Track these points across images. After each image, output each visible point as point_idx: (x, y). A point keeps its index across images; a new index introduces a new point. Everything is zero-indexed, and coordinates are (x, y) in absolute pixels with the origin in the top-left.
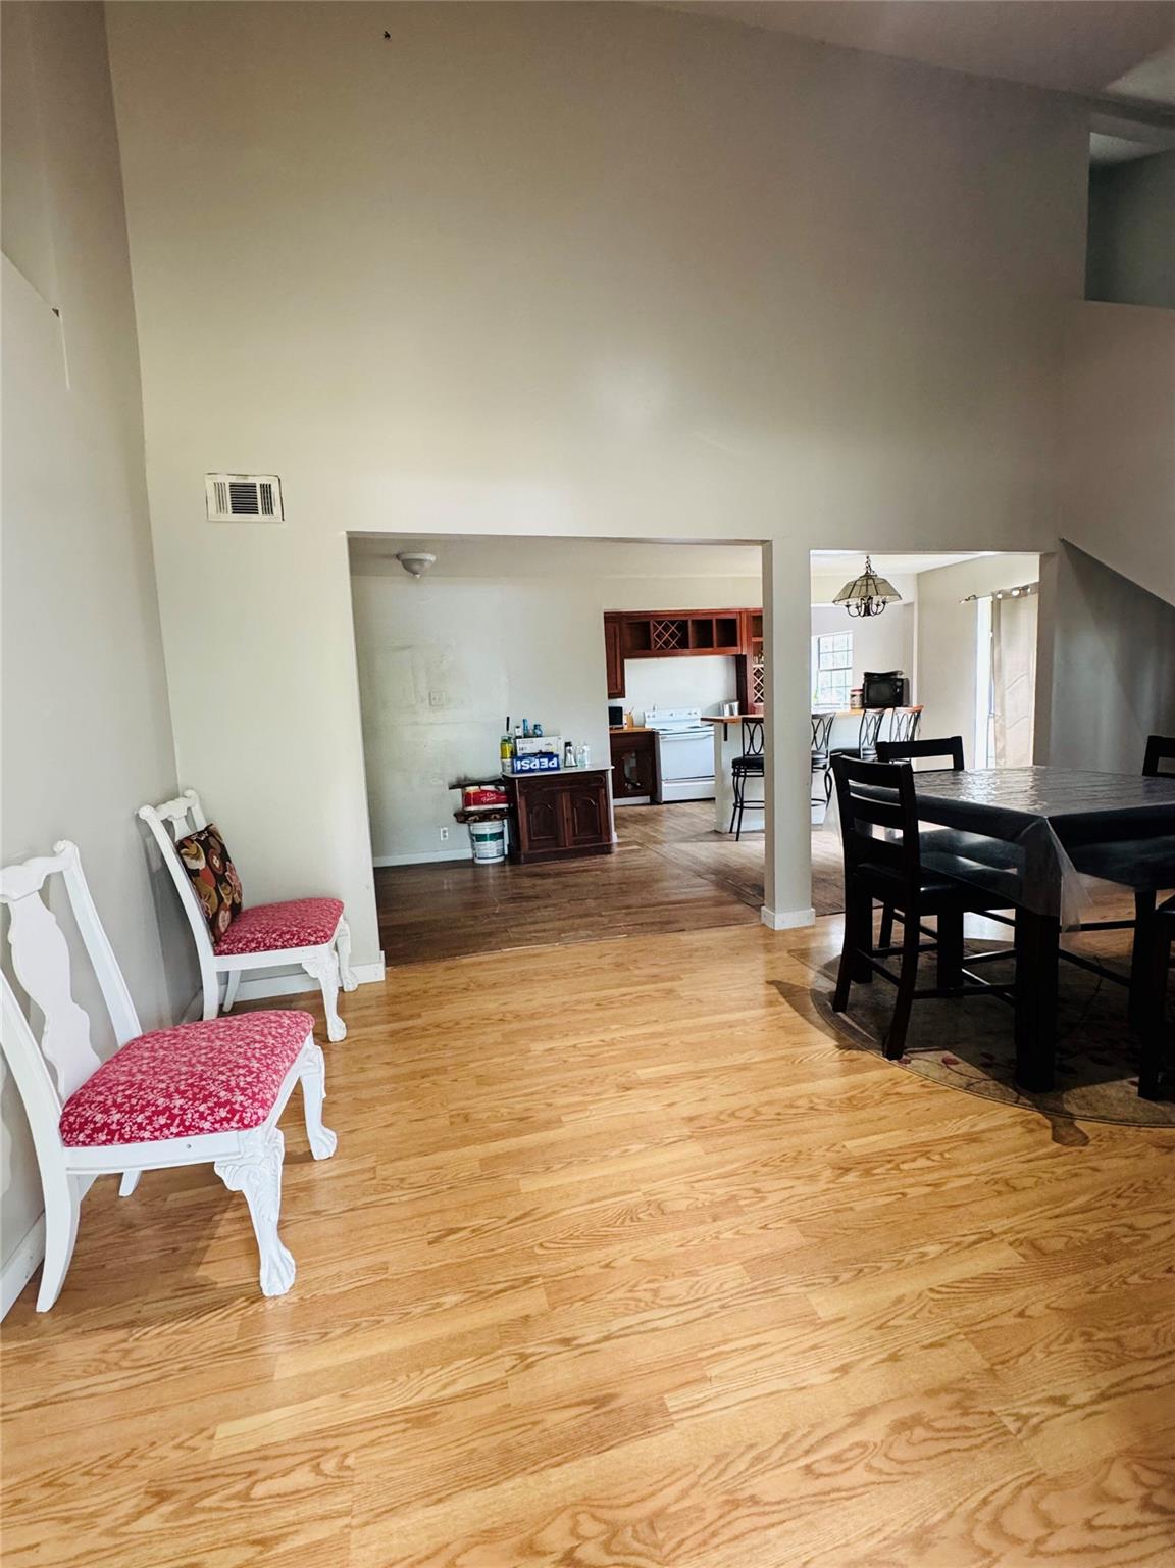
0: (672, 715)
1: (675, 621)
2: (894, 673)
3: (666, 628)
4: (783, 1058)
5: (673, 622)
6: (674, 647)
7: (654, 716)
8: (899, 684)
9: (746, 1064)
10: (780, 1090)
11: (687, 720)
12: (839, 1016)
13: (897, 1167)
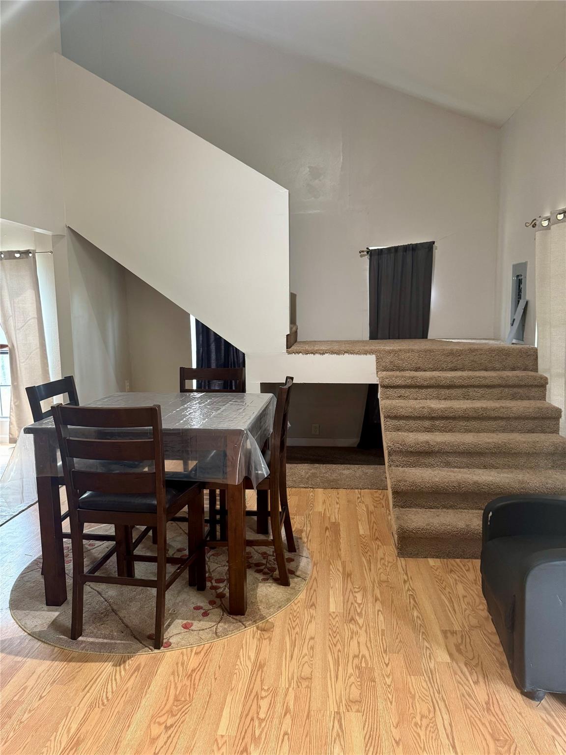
4: (92, 707)
9: (72, 738)
10: (129, 735)
12: (82, 642)
13: (261, 721)
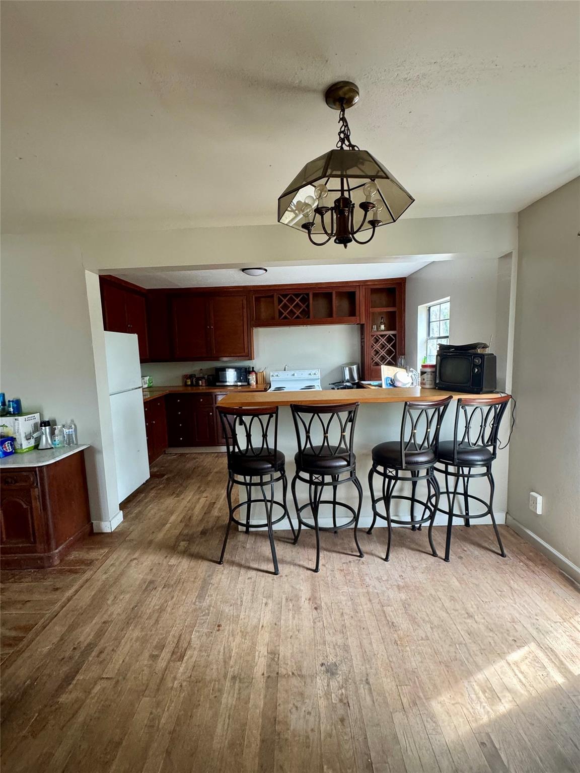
0: (293, 375)
1: (300, 295)
2: (473, 347)
3: (291, 300)
5: (297, 296)
6: (298, 317)
7: (277, 376)
8: (478, 361)
11: (308, 380)
